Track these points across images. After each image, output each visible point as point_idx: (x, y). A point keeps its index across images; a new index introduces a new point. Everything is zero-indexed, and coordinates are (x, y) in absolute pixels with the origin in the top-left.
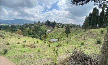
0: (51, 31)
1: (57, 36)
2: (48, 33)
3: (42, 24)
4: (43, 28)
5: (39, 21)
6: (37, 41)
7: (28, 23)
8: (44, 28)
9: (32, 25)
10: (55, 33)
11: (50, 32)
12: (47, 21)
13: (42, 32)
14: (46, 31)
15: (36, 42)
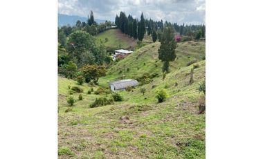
0: (127, 52)
2: (117, 61)
5: (92, 17)
8: (107, 40)
10: (140, 59)
12: (119, 16)
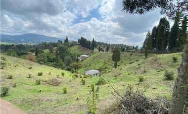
0: (87, 56)
1: (98, 66)
2: (82, 60)
3: (73, 44)
4: (73, 50)
5: (67, 39)
6: (63, 74)
7: (48, 42)
8: (75, 50)
9: (55, 45)
10: (95, 60)
11: (85, 58)
12: (80, 39)
13: (72, 57)
14: (79, 56)
15: (60, 75)
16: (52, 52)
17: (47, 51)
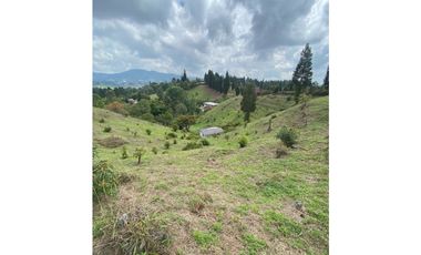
0: (214, 104)
2: (205, 112)
5: (185, 75)
8: (197, 94)
10: (224, 110)
12: (207, 73)
16: (161, 98)
17: (154, 97)
